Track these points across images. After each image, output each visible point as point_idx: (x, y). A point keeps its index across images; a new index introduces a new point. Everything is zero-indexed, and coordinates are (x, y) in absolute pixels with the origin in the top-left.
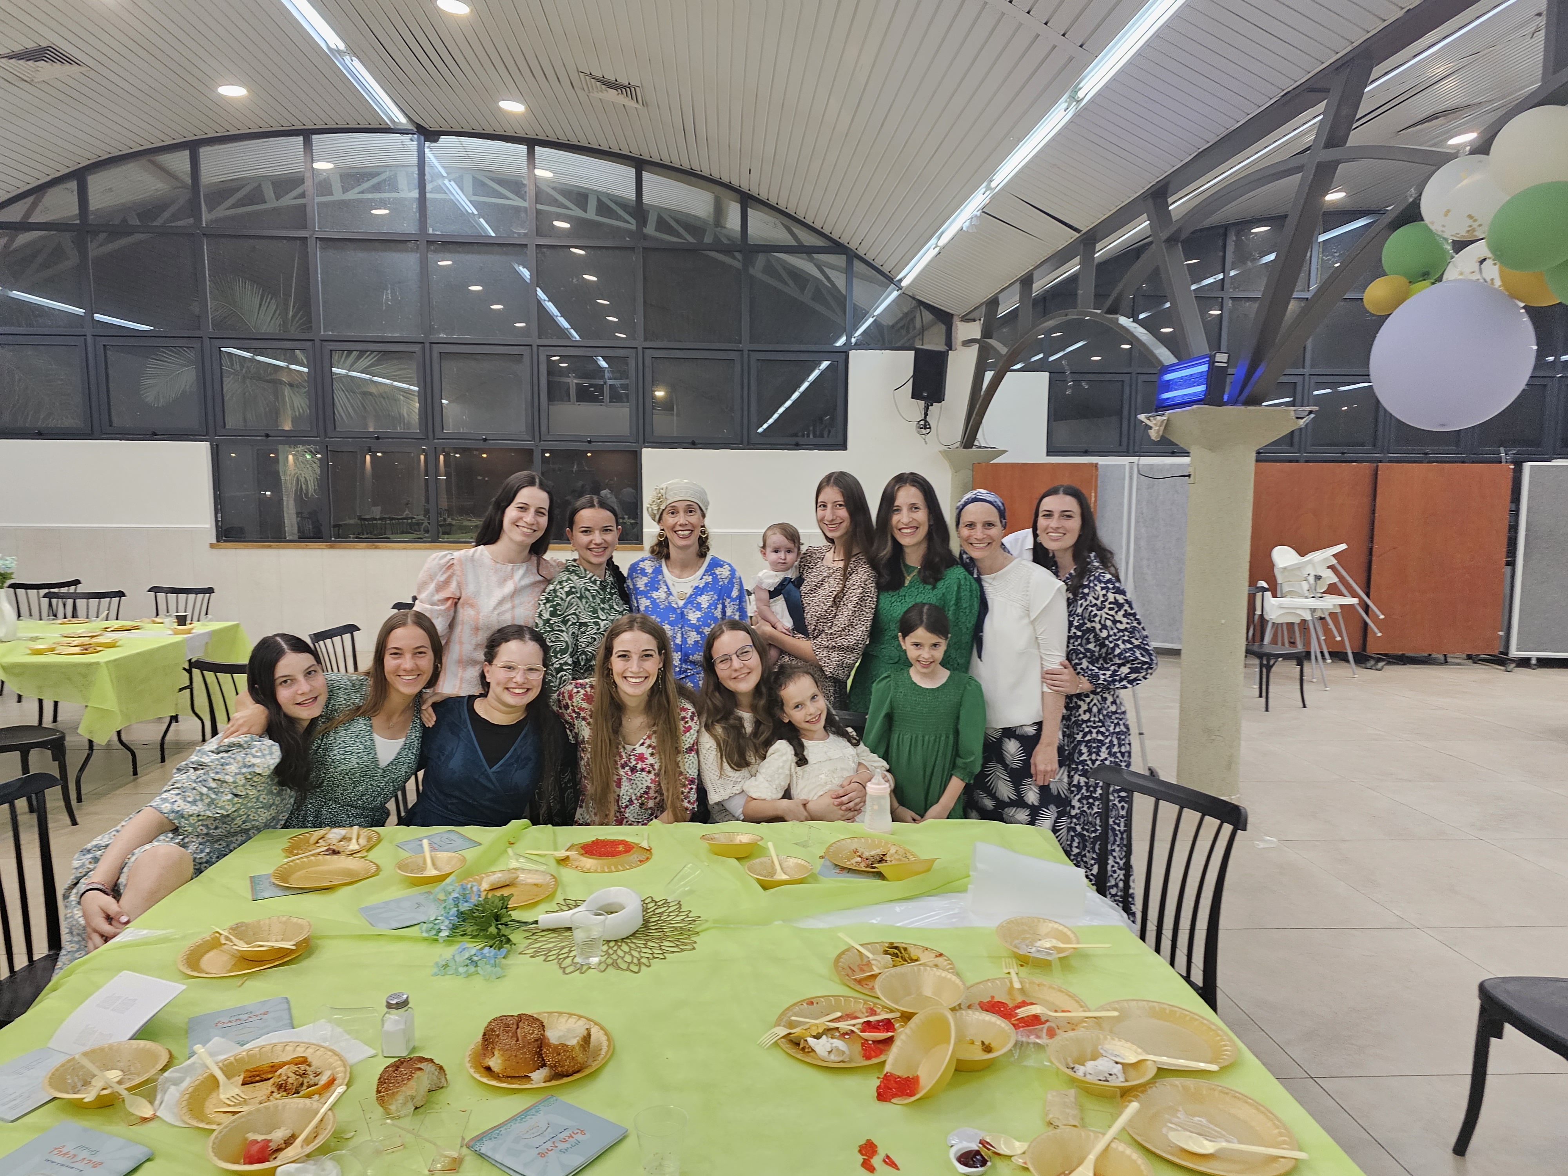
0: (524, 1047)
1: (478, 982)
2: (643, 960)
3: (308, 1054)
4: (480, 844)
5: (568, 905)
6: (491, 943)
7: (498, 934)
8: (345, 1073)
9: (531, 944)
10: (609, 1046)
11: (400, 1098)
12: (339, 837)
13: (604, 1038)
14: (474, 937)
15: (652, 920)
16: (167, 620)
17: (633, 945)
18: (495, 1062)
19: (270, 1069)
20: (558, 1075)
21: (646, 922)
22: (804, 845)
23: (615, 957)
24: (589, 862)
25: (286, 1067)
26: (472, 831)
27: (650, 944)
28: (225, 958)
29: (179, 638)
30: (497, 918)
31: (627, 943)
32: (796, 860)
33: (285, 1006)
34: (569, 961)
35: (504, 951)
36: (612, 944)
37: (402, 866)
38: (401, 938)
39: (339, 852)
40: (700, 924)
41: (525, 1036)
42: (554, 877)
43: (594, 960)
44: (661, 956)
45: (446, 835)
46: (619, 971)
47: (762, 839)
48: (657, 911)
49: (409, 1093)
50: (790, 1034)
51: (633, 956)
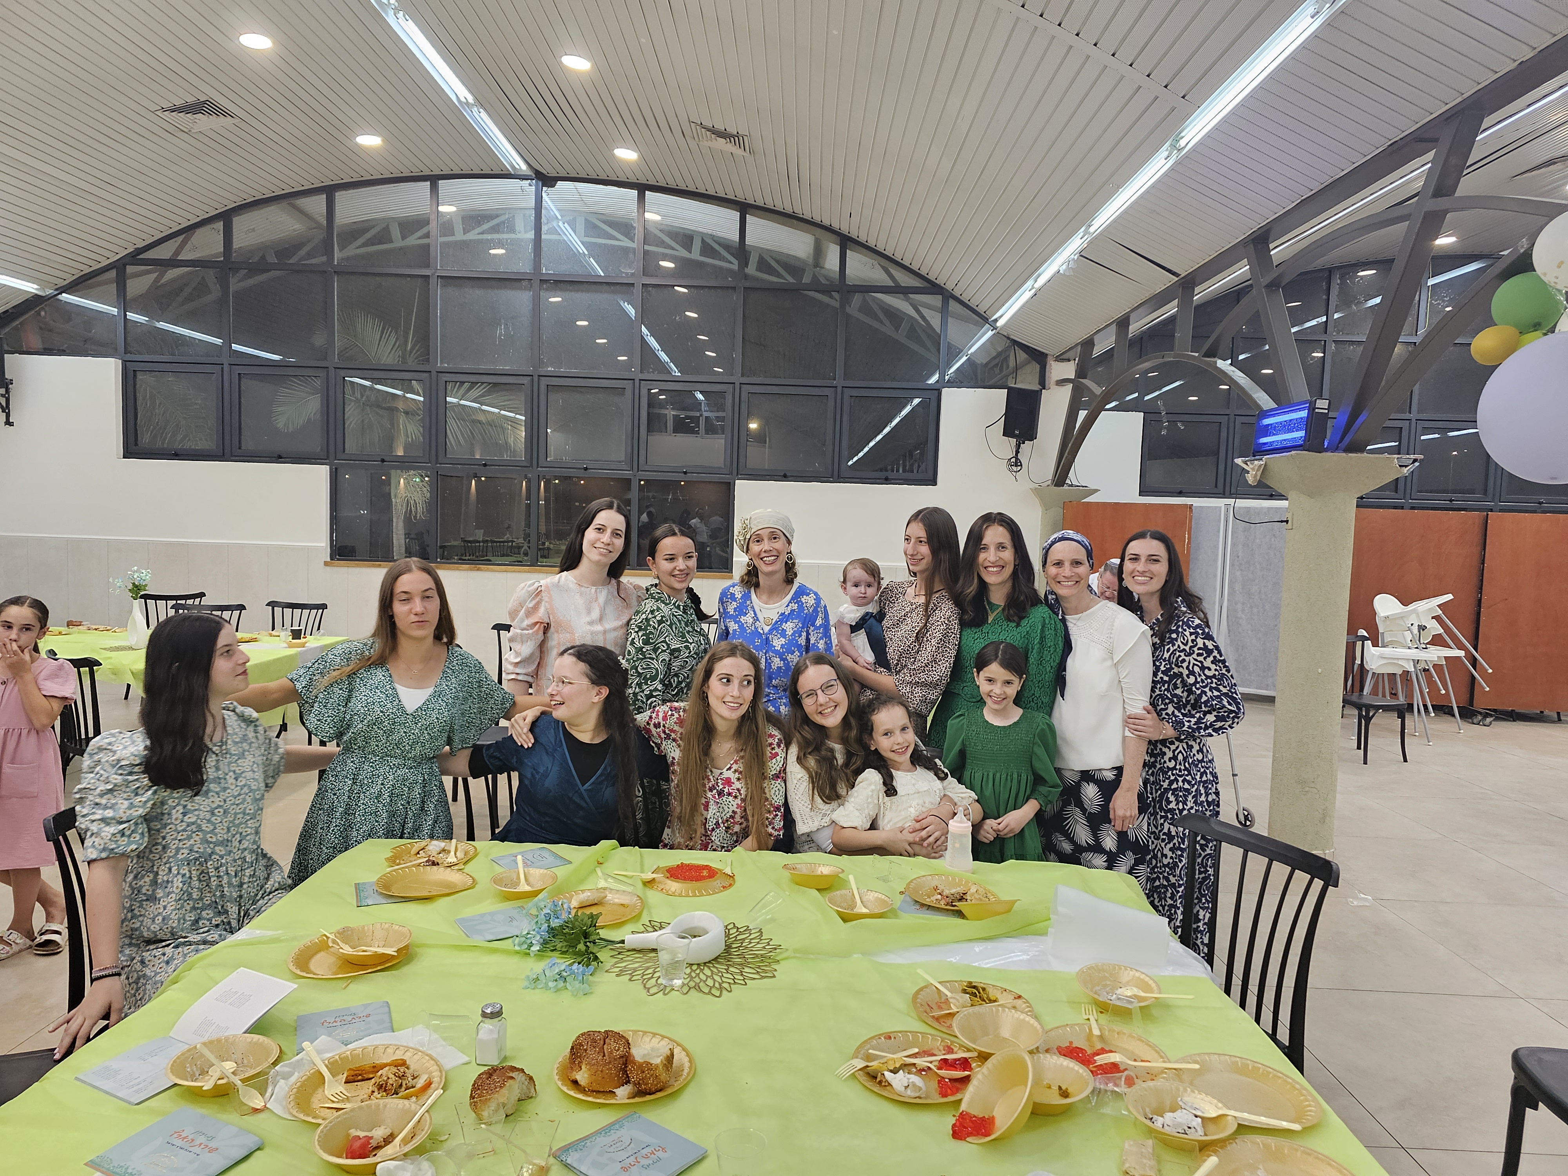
0: (610, 1062)
1: (566, 997)
2: (725, 985)
3: (407, 1057)
4: (571, 863)
5: (653, 927)
6: (579, 959)
7: (586, 951)
8: (441, 1077)
9: (616, 963)
10: (690, 1068)
11: (493, 1105)
12: (438, 850)
13: (686, 1059)
14: (563, 953)
15: (734, 946)
16: (283, 634)
17: (715, 970)
18: (582, 1076)
19: (372, 1070)
20: (640, 1093)
21: (728, 947)
22: (885, 880)
23: (697, 980)
24: (674, 886)
25: (387, 1068)
26: (562, 849)
27: (731, 969)
28: (332, 959)
29: (293, 651)
30: (586, 935)
31: (709, 967)
32: (876, 895)
33: (386, 1009)
34: (653, 981)
35: (591, 968)
36: (695, 967)
37: (497, 880)
38: (495, 951)
39: (438, 864)
40: (781, 953)
41: (611, 1053)
42: (641, 899)
43: (678, 982)
44: (742, 982)
45: (538, 853)
46: (701, 994)
47: (843, 871)
48: (739, 938)
49: (501, 1100)
50: (867, 1066)
51: (714, 981)
